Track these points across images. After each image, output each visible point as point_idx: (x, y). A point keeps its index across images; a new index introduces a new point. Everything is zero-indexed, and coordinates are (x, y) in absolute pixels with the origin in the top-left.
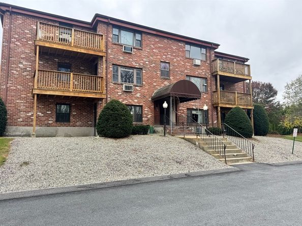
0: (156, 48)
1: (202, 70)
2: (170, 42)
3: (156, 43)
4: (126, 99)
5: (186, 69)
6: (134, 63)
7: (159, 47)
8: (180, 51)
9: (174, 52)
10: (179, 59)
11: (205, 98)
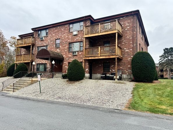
0: (54, 33)
1: (79, 37)
2: (61, 27)
3: (54, 30)
4: (41, 61)
5: (69, 39)
6: (44, 44)
7: (55, 32)
8: (66, 30)
9: (62, 32)
10: (65, 35)
11: (80, 55)
